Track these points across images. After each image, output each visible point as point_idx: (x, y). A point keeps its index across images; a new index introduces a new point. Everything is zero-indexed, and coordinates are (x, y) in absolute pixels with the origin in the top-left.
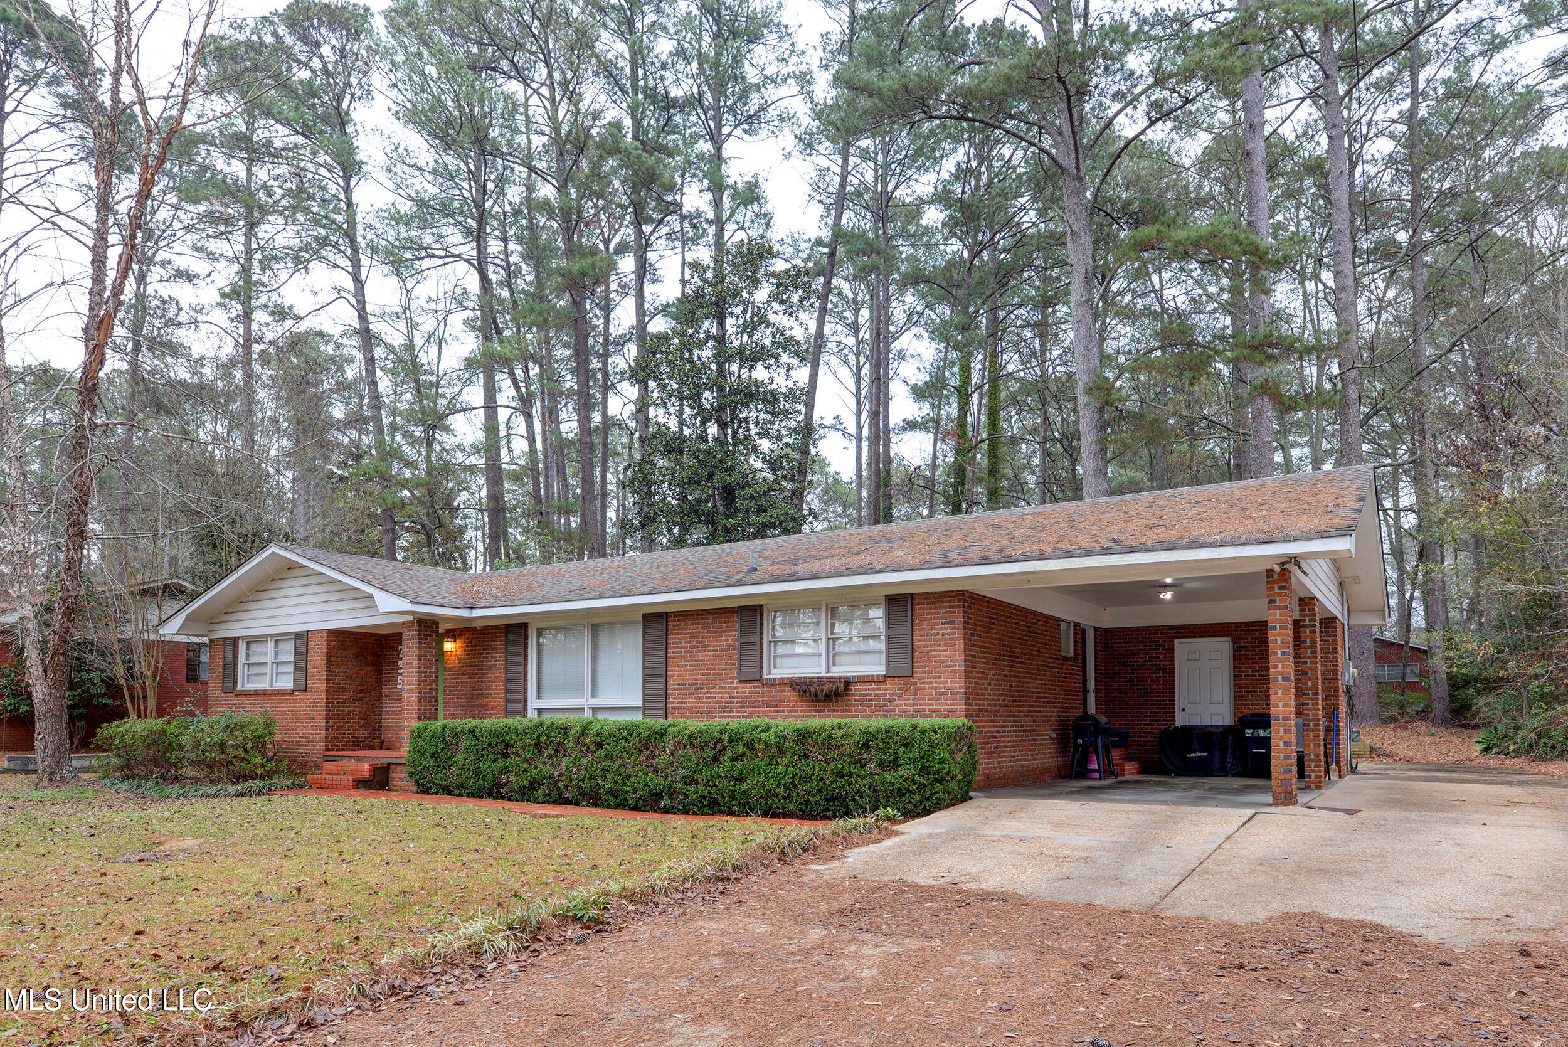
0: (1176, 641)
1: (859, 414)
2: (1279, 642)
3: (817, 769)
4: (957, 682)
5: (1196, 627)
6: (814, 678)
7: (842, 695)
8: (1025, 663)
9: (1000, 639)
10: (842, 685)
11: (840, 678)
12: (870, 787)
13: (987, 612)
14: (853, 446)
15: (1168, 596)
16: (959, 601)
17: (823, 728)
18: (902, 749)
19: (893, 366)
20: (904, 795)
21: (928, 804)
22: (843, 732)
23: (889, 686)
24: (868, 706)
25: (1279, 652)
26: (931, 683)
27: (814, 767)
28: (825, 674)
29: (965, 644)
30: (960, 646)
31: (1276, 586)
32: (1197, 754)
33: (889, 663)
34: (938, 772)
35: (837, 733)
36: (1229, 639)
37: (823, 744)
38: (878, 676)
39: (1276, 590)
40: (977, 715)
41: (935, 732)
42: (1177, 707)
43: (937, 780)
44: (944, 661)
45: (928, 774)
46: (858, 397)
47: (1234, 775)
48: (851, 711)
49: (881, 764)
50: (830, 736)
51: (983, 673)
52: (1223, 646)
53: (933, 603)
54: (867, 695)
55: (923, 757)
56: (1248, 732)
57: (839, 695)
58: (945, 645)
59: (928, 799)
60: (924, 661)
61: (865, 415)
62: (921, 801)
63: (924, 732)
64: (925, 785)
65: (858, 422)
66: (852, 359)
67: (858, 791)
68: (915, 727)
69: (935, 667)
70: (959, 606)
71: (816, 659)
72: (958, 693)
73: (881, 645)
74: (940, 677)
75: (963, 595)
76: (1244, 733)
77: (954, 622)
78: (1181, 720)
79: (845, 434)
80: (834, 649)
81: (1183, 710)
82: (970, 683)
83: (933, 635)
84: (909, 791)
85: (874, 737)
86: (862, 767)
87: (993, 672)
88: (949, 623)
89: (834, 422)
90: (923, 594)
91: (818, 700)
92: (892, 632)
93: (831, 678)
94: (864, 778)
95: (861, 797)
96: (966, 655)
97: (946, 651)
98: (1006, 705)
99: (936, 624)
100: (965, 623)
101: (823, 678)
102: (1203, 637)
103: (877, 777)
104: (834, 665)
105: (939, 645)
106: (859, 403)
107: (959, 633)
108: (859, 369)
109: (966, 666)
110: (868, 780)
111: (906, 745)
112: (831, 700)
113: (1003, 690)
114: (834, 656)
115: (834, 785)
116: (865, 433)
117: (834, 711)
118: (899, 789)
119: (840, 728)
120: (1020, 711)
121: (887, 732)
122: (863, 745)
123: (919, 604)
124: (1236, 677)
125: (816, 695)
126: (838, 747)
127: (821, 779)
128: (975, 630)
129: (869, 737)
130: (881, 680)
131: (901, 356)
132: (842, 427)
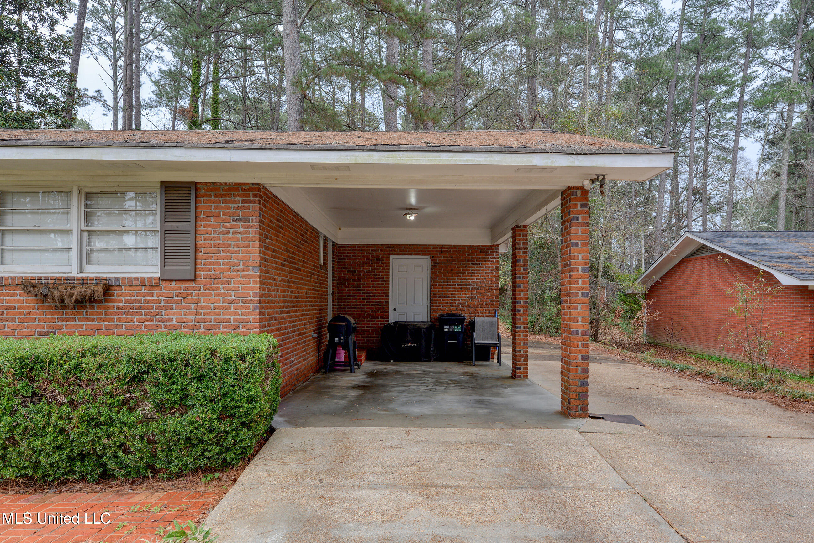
0: (391, 257)
1: (115, 92)
2: (580, 258)
3: (55, 416)
4: (251, 289)
5: (406, 246)
6: (59, 279)
7: (101, 301)
8: (300, 270)
9: (285, 245)
10: (99, 290)
11: (98, 279)
12: (142, 438)
13: (277, 214)
14: (111, 115)
15: (412, 218)
16: (254, 195)
17: (67, 354)
18: (195, 385)
19: (143, 64)
20: (194, 446)
21: (229, 456)
22: (100, 359)
23: (165, 291)
24: (135, 314)
25: (580, 268)
26: (218, 288)
27: (49, 415)
28: (74, 273)
29: (261, 246)
30: (255, 248)
31: (579, 204)
32: (410, 345)
33: (165, 263)
34: (247, 414)
35: (90, 362)
36: (428, 257)
37: (66, 378)
38: (150, 279)
39: (579, 208)
40: (269, 326)
41: (243, 359)
42: (390, 307)
43: (243, 424)
44: (234, 264)
45: (232, 416)
46: (115, 79)
47: (435, 360)
48: (112, 320)
49: (160, 406)
50: (78, 366)
51: (274, 279)
52: (424, 261)
53: (222, 196)
54: (135, 301)
55: (225, 395)
56: (446, 328)
57: (96, 301)
58: (237, 245)
59: (228, 450)
60: (210, 264)
61: (120, 92)
62: (220, 453)
63: (227, 360)
64: (226, 432)
65: (115, 98)
66: (110, 51)
67: (122, 444)
68: (213, 352)
69: (223, 270)
70: (254, 202)
71: (64, 255)
72: (251, 301)
73: (155, 241)
74: (229, 283)
75: (259, 190)
76: (443, 329)
77: (247, 220)
78: (393, 318)
79: (104, 104)
80: (89, 244)
81: (395, 310)
82: (264, 290)
83: (221, 233)
84: (202, 441)
85: (151, 367)
86: (130, 410)
87: (280, 278)
88: (241, 220)
89: (95, 94)
90: (210, 184)
91: (65, 307)
92: (169, 227)
93: (85, 279)
94: (133, 425)
95: (127, 452)
96: (261, 259)
97: (237, 252)
98: (288, 312)
99: (225, 221)
100: (261, 222)
101: (72, 279)
102: (411, 254)
103: (154, 425)
104: (89, 262)
105: (229, 245)
106: (115, 84)
107: (254, 233)
108: (116, 61)
109: (261, 271)
110: (139, 430)
111: (200, 379)
112: (84, 307)
113: (287, 296)
114: (89, 254)
115: (84, 439)
116: (121, 104)
117: (88, 320)
118: (188, 439)
119: (95, 354)
120: (297, 316)
121: (171, 360)
122: (133, 379)
123: (205, 195)
124: (432, 285)
125: (62, 301)
126: (90, 382)
127: (62, 431)
128: (268, 232)
129: (143, 367)
130: (154, 284)
131: (149, 58)
132: (102, 99)
